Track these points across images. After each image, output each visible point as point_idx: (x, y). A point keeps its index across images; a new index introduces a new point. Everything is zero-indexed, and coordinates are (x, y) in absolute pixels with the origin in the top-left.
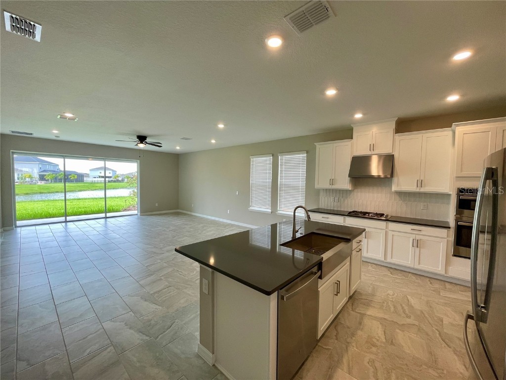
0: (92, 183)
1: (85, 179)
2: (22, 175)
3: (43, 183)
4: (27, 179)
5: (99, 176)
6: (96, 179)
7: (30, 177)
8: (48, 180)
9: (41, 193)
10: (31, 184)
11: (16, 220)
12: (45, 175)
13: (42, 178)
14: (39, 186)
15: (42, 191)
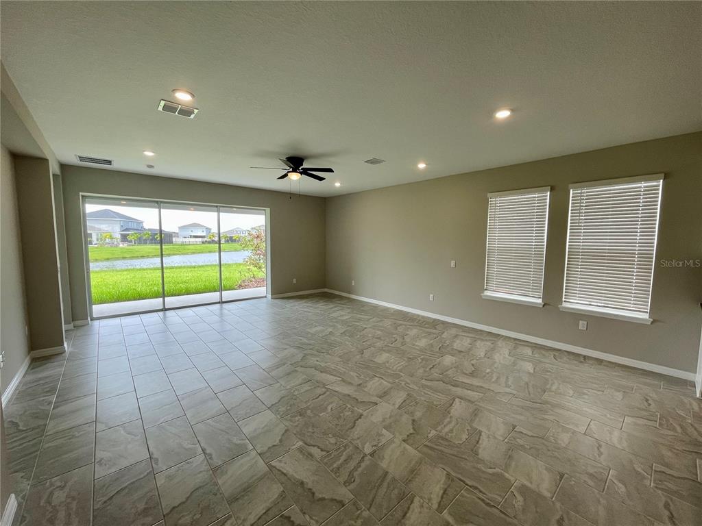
0: (183, 244)
1: (174, 239)
2: (101, 235)
3: (126, 244)
4: (107, 240)
5: (191, 236)
6: (187, 240)
7: (111, 238)
8: (131, 241)
9: (124, 258)
10: (111, 246)
11: (91, 305)
12: (128, 235)
13: (124, 238)
14: (122, 248)
15: (126, 255)
